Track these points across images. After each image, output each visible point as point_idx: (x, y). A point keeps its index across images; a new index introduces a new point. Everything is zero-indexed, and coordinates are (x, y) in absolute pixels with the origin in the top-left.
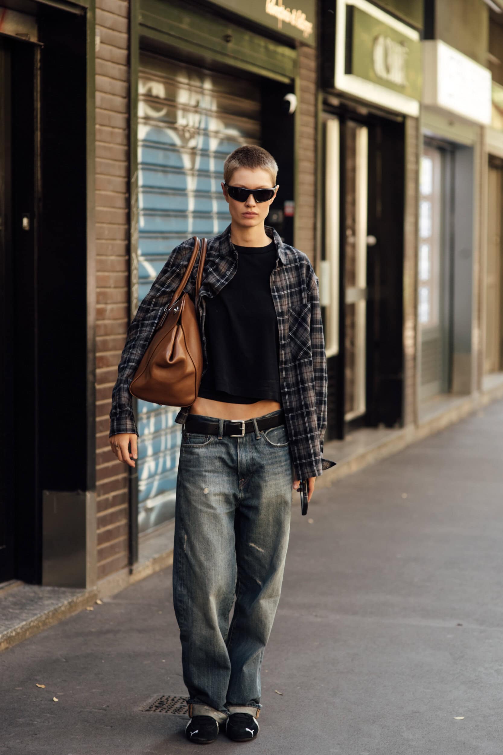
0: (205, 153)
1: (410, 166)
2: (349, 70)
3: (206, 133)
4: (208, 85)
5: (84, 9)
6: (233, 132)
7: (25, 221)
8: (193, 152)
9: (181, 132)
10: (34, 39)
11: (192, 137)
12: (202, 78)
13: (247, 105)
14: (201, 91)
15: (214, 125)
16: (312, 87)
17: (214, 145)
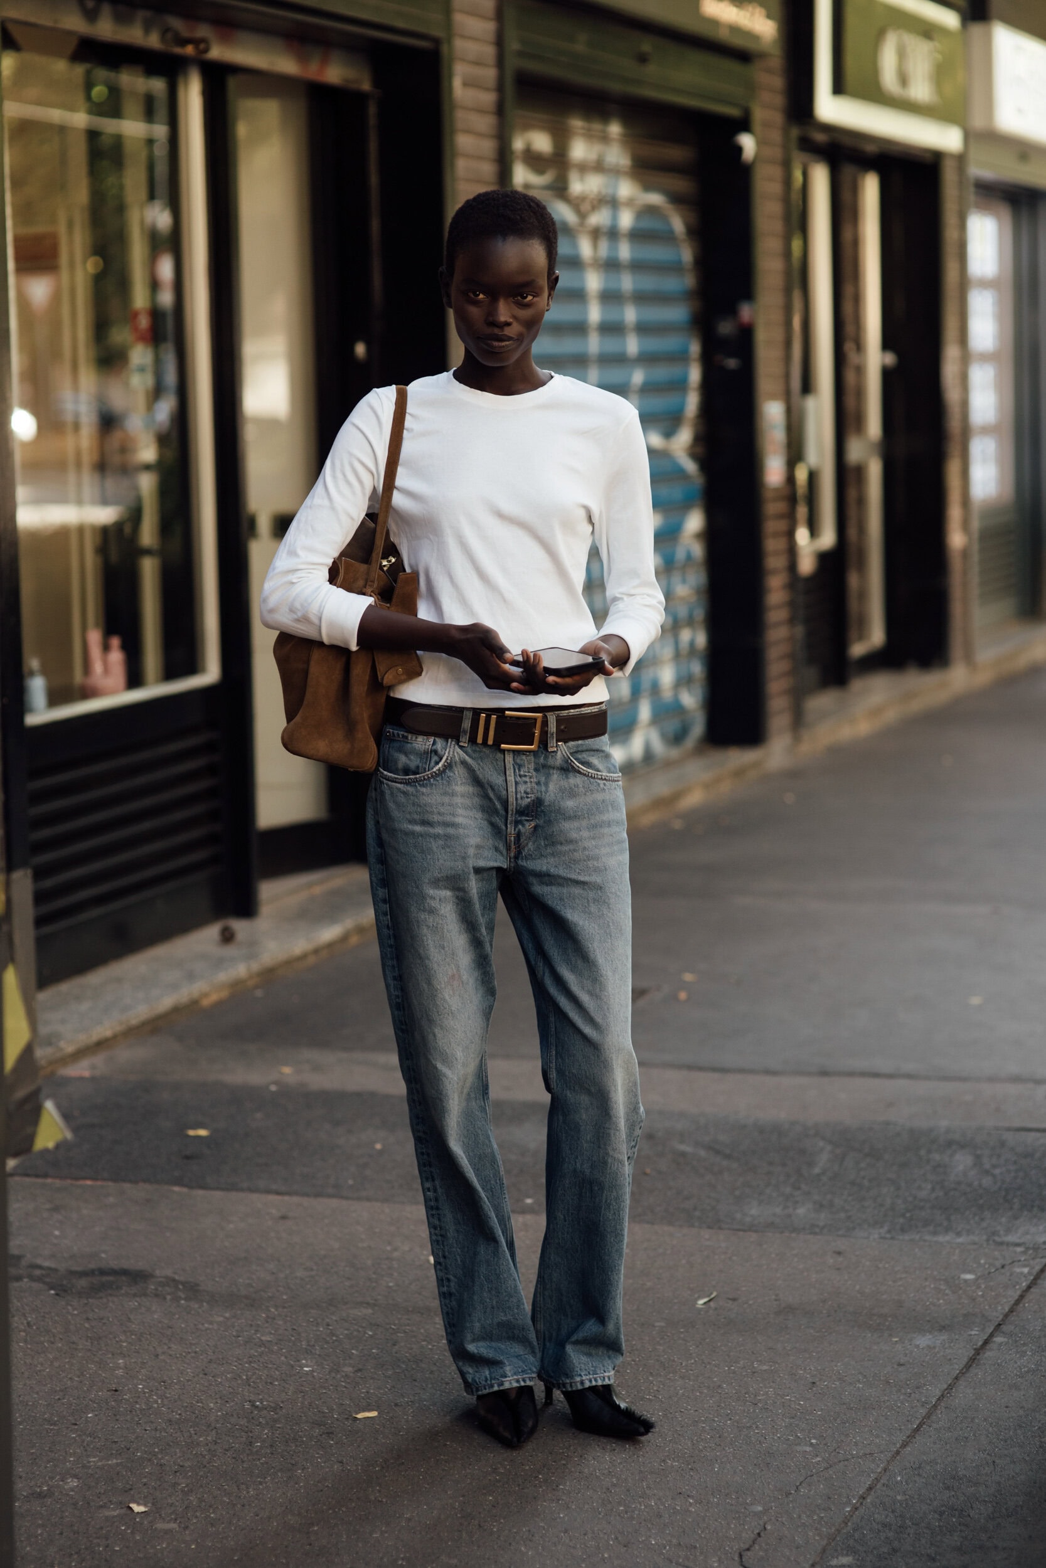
0: (613, 234)
1: (950, 234)
2: (839, 88)
3: (613, 203)
4: (615, 129)
5: (437, 41)
6: (655, 199)
7: (360, 349)
8: (596, 234)
9: (576, 204)
10: (366, 86)
11: (594, 208)
12: (605, 116)
13: (676, 153)
14: (605, 139)
15: (626, 189)
16: (778, 118)
17: (626, 220)
